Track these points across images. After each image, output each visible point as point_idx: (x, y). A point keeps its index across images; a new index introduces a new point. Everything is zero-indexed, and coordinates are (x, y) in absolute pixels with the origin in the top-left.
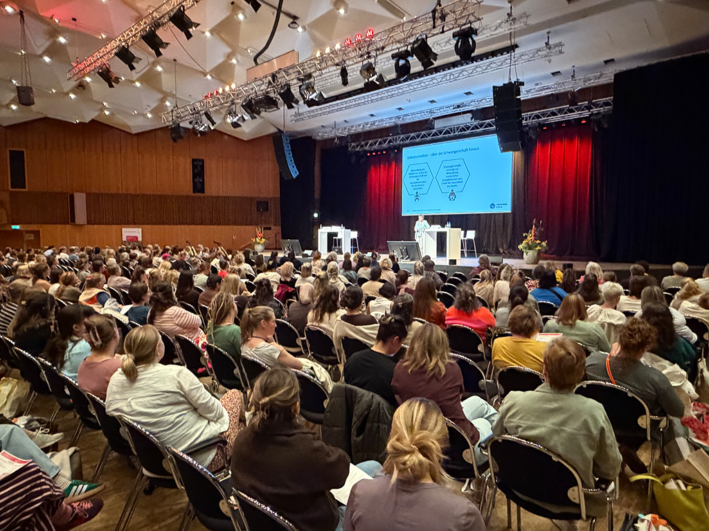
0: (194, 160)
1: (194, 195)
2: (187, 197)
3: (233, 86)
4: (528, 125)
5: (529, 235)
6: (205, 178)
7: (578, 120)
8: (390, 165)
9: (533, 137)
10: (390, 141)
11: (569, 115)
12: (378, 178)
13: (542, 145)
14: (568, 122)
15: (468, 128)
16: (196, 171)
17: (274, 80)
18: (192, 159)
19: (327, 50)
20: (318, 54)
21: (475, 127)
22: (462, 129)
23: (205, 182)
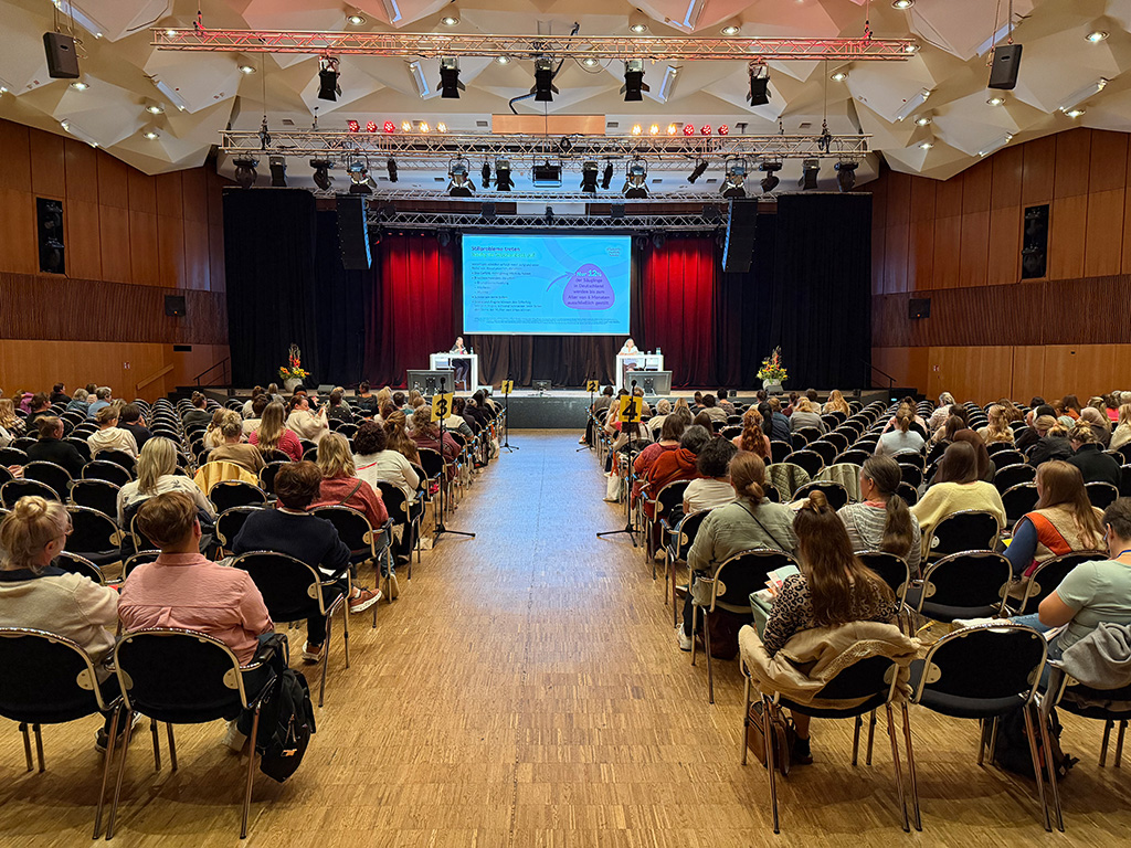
0: (42, 204)
1: (41, 274)
2: (27, 278)
3: (442, 128)
4: (649, 230)
5: (771, 363)
6: (65, 242)
7: (703, 233)
8: (429, 255)
9: (658, 246)
10: (440, 220)
11: (694, 226)
12: (407, 272)
13: (659, 256)
14: (693, 233)
15: (571, 222)
16: (49, 225)
17: (565, 147)
18: (38, 199)
19: (654, 130)
20: (637, 130)
21: (581, 222)
22: (562, 222)
23: (66, 250)
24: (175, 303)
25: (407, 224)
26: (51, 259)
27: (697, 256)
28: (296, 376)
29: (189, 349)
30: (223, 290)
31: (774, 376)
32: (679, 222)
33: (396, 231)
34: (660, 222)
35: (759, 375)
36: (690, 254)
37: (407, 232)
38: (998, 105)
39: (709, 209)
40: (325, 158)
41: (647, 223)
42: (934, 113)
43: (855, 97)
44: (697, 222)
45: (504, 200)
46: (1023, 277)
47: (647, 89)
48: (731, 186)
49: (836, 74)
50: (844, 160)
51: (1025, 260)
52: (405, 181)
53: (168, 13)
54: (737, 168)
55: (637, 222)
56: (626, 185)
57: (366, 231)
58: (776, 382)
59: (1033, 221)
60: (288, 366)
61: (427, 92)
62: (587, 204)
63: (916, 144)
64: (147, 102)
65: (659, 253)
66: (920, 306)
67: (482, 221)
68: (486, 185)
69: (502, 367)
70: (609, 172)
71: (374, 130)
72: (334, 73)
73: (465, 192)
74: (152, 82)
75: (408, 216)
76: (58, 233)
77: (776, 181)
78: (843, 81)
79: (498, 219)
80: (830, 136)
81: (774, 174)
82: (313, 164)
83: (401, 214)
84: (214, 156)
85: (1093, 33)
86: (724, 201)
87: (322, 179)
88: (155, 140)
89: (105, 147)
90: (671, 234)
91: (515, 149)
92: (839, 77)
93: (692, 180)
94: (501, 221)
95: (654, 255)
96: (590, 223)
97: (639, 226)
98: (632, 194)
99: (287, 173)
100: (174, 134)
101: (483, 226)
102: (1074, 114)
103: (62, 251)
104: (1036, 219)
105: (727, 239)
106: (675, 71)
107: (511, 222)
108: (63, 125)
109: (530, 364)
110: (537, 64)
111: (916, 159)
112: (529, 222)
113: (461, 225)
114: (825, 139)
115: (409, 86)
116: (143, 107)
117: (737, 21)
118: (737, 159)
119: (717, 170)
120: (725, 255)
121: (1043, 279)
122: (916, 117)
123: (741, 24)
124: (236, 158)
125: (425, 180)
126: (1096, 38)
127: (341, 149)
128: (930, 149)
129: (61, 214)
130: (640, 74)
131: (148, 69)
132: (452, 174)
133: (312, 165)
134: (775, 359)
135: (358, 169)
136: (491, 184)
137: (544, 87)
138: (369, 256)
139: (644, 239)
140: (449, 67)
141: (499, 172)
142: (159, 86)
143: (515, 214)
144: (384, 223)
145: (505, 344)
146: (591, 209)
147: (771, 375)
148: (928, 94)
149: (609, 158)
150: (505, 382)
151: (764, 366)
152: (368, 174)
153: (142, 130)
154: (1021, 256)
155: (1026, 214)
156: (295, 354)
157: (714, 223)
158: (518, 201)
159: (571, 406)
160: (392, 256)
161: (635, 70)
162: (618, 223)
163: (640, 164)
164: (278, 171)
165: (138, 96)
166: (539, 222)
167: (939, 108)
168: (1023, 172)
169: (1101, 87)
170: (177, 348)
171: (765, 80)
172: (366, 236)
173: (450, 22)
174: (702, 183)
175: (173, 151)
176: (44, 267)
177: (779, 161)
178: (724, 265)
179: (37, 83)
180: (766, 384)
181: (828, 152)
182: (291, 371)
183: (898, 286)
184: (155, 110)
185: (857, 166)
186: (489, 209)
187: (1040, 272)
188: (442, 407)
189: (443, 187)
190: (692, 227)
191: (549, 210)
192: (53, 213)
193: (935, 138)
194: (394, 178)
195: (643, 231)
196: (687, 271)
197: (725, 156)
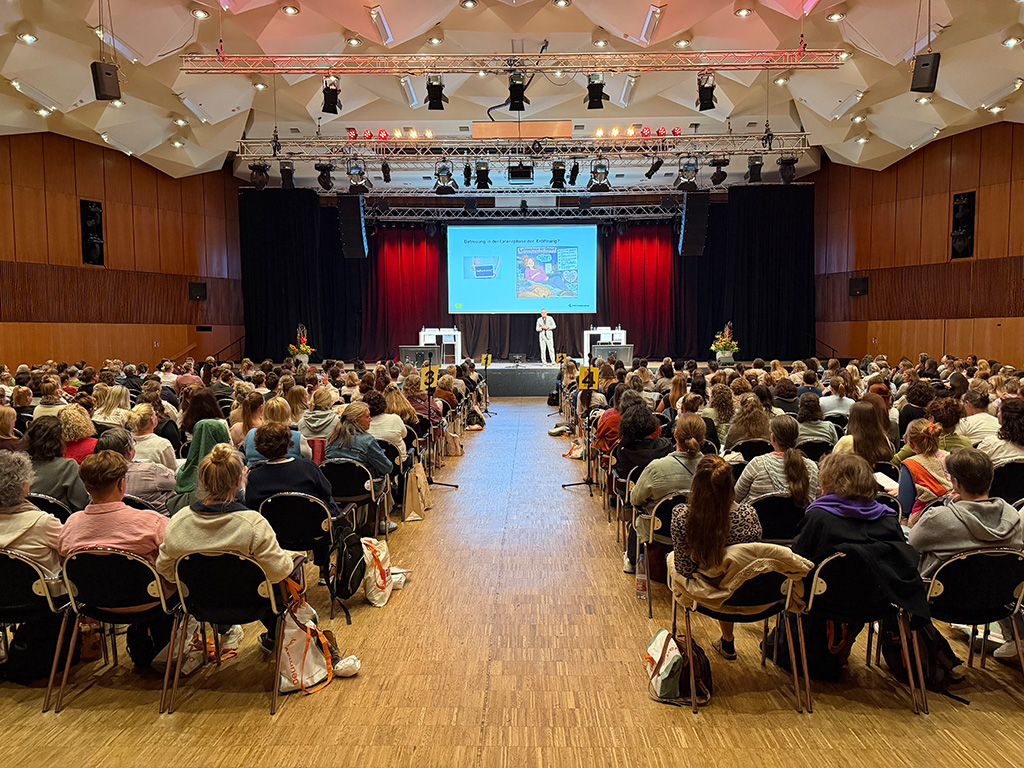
0: (84, 204)
1: (83, 266)
2: (72, 269)
3: (429, 134)
4: (613, 219)
5: (723, 336)
6: (104, 238)
7: (662, 221)
8: (418, 244)
9: (621, 233)
10: (428, 213)
11: (653, 215)
12: (399, 260)
13: (622, 241)
14: (652, 221)
15: (543, 214)
16: (91, 223)
17: (536, 149)
18: (81, 201)
19: (615, 132)
20: (600, 133)
21: (552, 213)
22: (535, 213)
23: (105, 245)
24: (198, 290)
25: (398, 218)
26: (92, 252)
27: (657, 242)
28: (303, 352)
29: (209, 329)
30: (238, 276)
31: (725, 348)
32: (640, 211)
33: (389, 224)
34: (623, 212)
35: (713, 348)
36: (650, 240)
37: (398, 224)
38: (926, 104)
39: (666, 200)
40: (328, 163)
41: (611, 213)
42: (869, 111)
43: (796, 99)
44: (657, 211)
45: (484, 195)
46: (953, 257)
47: (607, 98)
48: (683, 180)
49: (777, 79)
50: (785, 156)
51: (954, 241)
52: (397, 179)
53: (193, 40)
54: (688, 164)
55: (602, 212)
56: (591, 182)
57: (363, 225)
58: (728, 354)
59: (961, 207)
60: (296, 343)
61: (416, 102)
62: (557, 198)
63: (853, 139)
64: (173, 116)
65: (623, 239)
66: (860, 284)
67: (465, 214)
68: (467, 183)
69: (483, 342)
70: (575, 171)
71: (370, 137)
72: (336, 90)
73: (449, 190)
74: (179, 99)
75: (400, 211)
76: (98, 230)
77: (724, 175)
78: (785, 86)
79: (479, 211)
80: (772, 135)
81: (723, 169)
82: (318, 167)
83: (393, 208)
84: (231, 160)
85: (1009, 38)
86: (680, 192)
87: (325, 180)
88: (181, 147)
89: (138, 155)
90: (633, 222)
91: (493, 151)
92: (781, 82)
93: (649, 175)
94: (482, 214)
95: (618, 241)
96: (560, 214)
97: (604, 216)
98: (596, 188)
99: (294, 175)
100: (197, 143)
101: (466, 218)
102: (996, 110)
103: (101, 245)
104: (964, 205)
105: (682, 227)
106: (633, 80)
107: (490, 214)
108: (103, 136)
109: (507, 339)
110: (511, 79)
111: (854, 153)
112: (506, 214)
113: (446, 218)
114: (768, 137)
115: (401, 98)
116: (171, 120)
117: (688, 35)
118: (688, 157)
119: (673, 165)
120: (681, 241)
121: (971, 258)
122: (851, 115)
123: (692, 37)
124: (251, 163)
125: (415, 179)
126: (1012, 43)
127: (341, 154)
128: (866, 143)
129: (101, 214)
130: (601, 86)
131: (176, 89)
132: (438, 175)
133: (316, 168)
134: (727, 333)
135: (357, 171)
136: (472, 181)
137: (517, 99)
138: (366, 247)
139: (609, 228)
140: (435, 83)
141: (479, 172)
142: (185, 102)
143: (494, 207)
144: (379, 217)
145: (485, 322)
146: (561, 201)
147: (723, 346)
148: (861, 95)
149: (575, 158)
150: (484, 356)
151: (717, 339)
152: (366, 175)
153: (169, 139)
154: (951, 238)
155: (955, 200)
156: (302, 333)
157: (672, 211)
158: (497, 195)
159: (543, 377)
160: (386, 246)
161: (596, 82)
162: (585, 213)
163: (604, 162)
164: (287, 173)
165: (167, 111)
166: (515, 214)
167: (873, 107)
168: (952, 162)
169: (1018, 86)
170: (200, 329)
171: (712, 88)
172: (364, 229)
173: (435, 41)
174: (659, 176)
175: (195, 157)
176: (86, 260)
177: (727, 157)
178: (680, 249)
179: (81, 101)
180: (719, 355)
181: (770, 149)
182: (298, 348)
183: (839, 266)
184: (181, 123)
185: (797, 161)
186: (470, 203)
187: (968, 252)
188: (430, 378)
189: (431, 184)
190: (652, 215)
191: (524, 203)
192: (94, 213)
193: (871, 134)
194: (387, 179)
195: (608, 220)
196: (649, 256)
197: (679, 154)
